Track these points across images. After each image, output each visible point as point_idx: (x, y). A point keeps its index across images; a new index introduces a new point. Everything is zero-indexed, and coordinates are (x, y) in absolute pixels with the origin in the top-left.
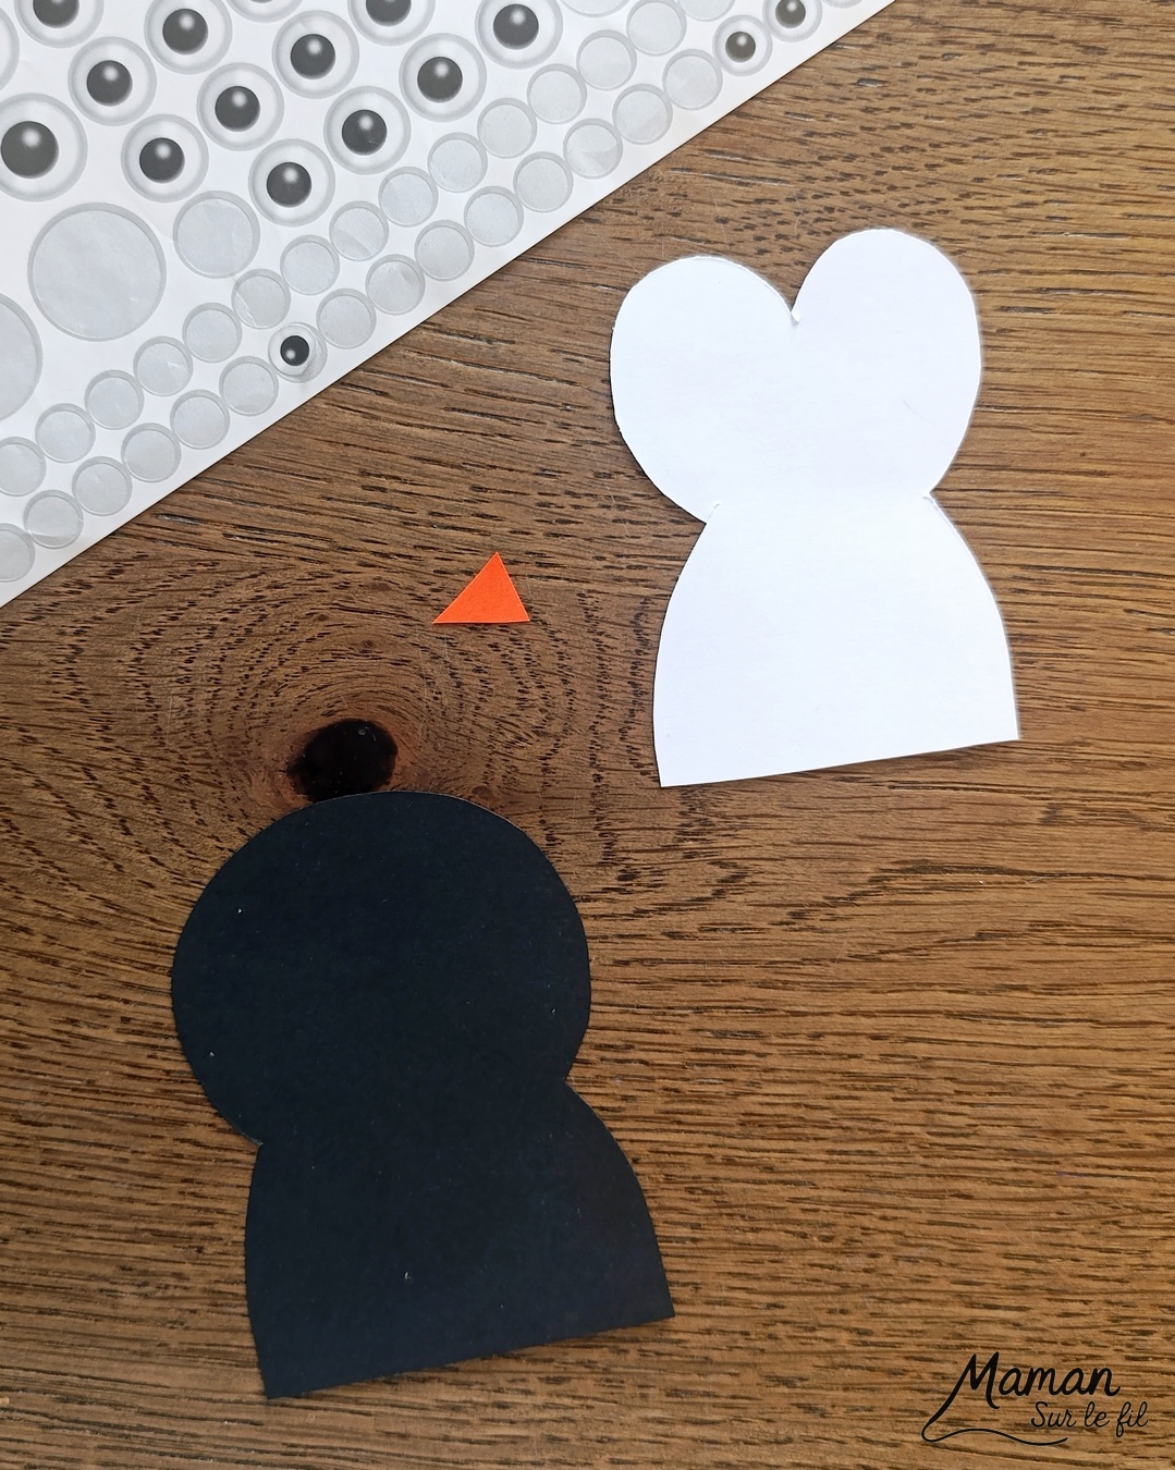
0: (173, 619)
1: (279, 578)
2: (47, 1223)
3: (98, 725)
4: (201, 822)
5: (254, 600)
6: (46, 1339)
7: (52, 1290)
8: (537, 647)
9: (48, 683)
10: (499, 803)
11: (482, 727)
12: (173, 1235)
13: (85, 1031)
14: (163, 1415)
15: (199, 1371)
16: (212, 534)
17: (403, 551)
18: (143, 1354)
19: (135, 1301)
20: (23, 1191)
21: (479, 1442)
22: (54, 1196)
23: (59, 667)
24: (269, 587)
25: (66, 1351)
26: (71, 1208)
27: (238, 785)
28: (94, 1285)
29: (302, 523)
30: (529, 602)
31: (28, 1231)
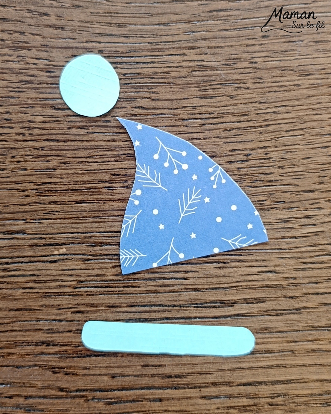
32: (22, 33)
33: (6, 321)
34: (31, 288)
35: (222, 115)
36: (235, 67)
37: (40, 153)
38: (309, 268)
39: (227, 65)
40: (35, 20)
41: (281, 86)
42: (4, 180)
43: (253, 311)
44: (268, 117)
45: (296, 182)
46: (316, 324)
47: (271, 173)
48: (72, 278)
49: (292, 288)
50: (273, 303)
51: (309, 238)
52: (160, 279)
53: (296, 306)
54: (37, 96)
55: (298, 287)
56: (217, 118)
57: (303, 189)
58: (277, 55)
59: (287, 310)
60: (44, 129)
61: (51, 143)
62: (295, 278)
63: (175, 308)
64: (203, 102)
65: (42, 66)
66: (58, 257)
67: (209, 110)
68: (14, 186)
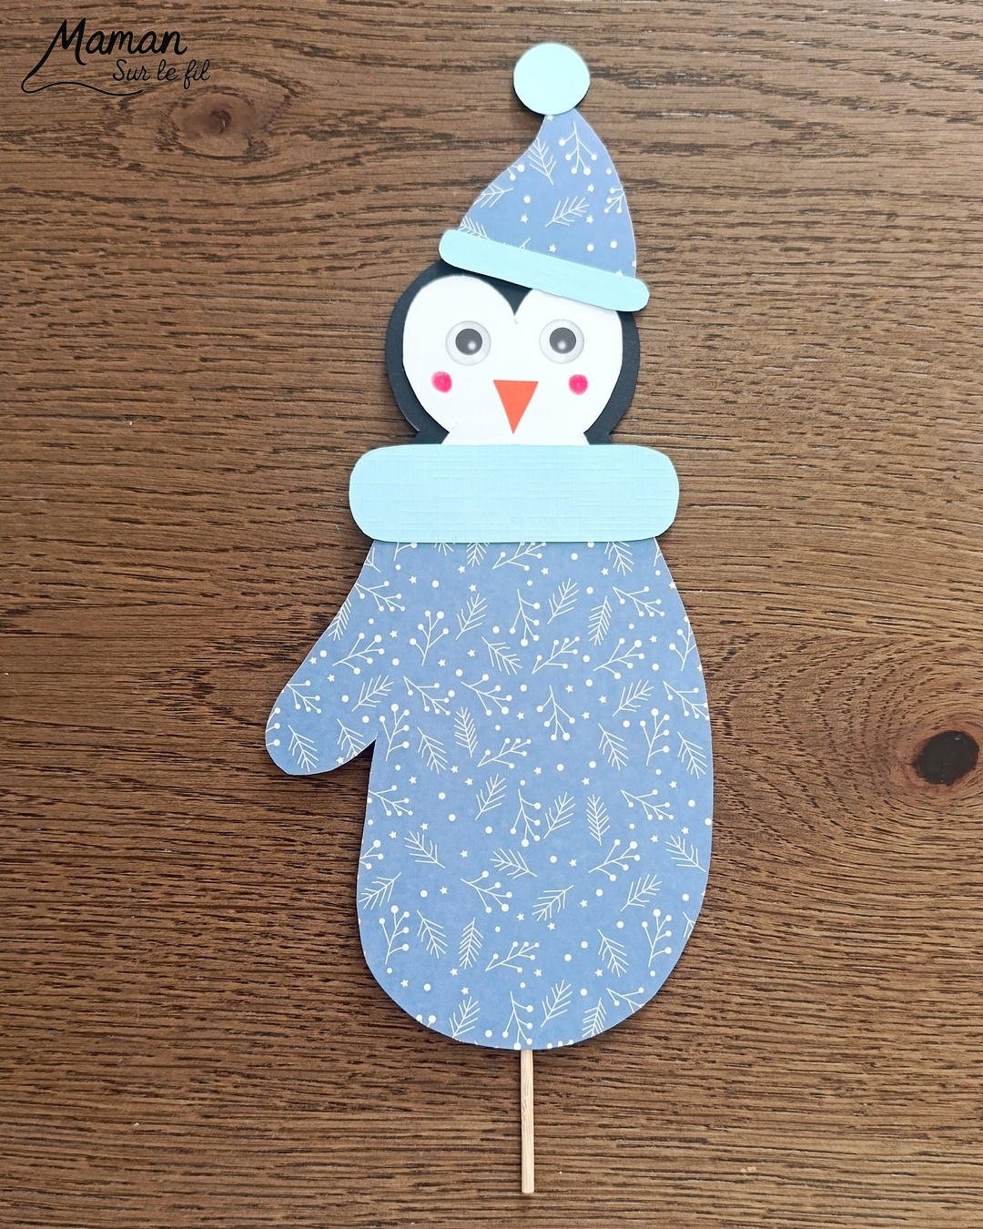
0: (838, 674)
1: (902, 647)
2: (775, 1053)
3: (795, 741)
4: (861, 798)
5: (887, 661)
6: (777, 1127)
7: (781, 1095)
9: (764, 717)
12: (855, 1056)
13: (795, 930)
14: (853, 1172)
15: (875, 1143)
16: (860, 622)
17: (976, 627)
18: (839, 1133)
19: (833, 1099)
20: (760, 1033)
22: (780, 1035)
23: (769, 707)
24: (895, 653)
25: (791, 1134)
26: (790, 1043)
27: (883, 774)
28: (807, 1090)
29: (914, 613)
31: (764, 1059)
34: (709, 1213)
35: (966, 1015)
37: (734, 1043)
39: (978, 953)
40: (740, 874)
42: (686, 1073)
48: (760, 1205)
52: (872, 1216)
54: (735, 970)
56: (960, 1018)
60: (740, 1012)
61: (749, 1032)
64: (943, 997)
65: (744, 934)
66: (746, 1177)
67: (951, 1007)
68: (697, 1081)
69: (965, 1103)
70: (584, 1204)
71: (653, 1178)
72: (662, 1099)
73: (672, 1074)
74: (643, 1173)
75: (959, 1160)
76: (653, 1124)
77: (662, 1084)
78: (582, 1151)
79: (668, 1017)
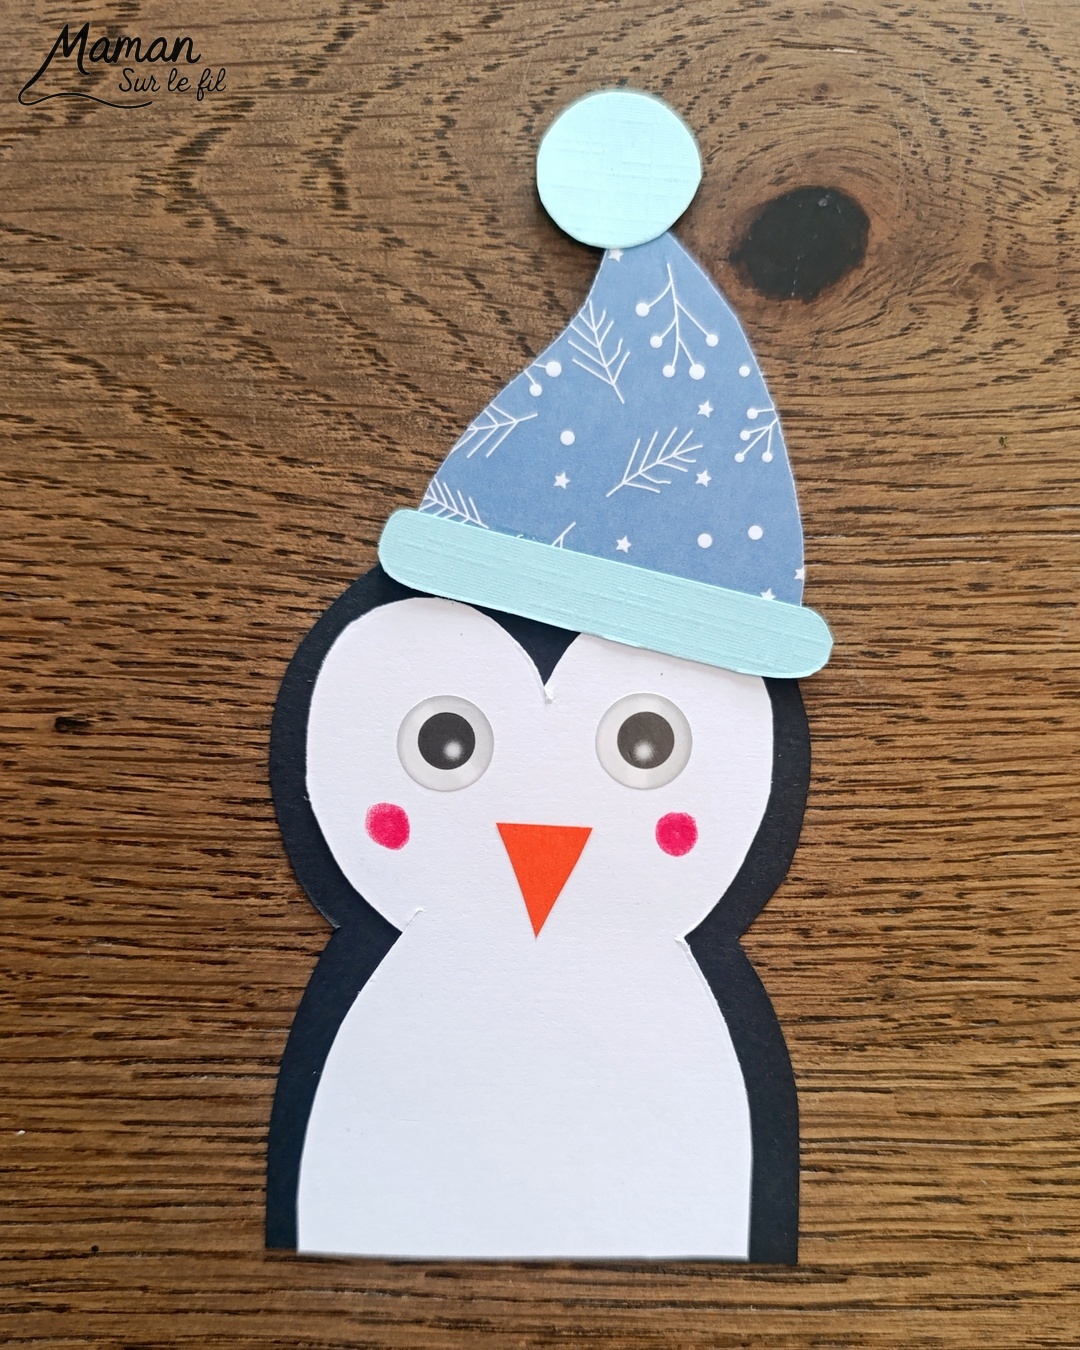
0: (570, 72)
3: (482, 216)
5: (673, 41)
8: (1038, 79)
9: (414, 167)
10: (1004, 283)
11: (976, 186)
21: (1029, 1115)
23: (425, 146)
24: (690, 23)
30: (1024, 22)
32: (337, 537)
33: (254, 1285)
35: (850, 786)
36: (894, 661)
38: (1046, 1195)
39: (874, 655)
40: (371, 504)
41: (1011, 721)
42: (269, 922)
43: (894, 1294)
44: (971, 798)
45: (1029, 972)
46: (1053, 1336)
47: (968, 947)
49: (999, 1241)
50: (948, 1278)
51: (1052, 1119)
53: (1007, 1288)
55: (1016, 1242)
56: (839, 792)
57: (1049, 991)
58: (1006, 637)
59: (983, 1297)
62: (1008, 1219)
63: (695, 1278)
68: (293, 939)
69: (850, 967)
70: (72, 1194)
71: (210, 1139)
72: (221, 977)
73: (240, 925)
74: (189, 1131)
75: (839, 1084)
76: (207, 1029)
77: (221, 947)
78: (62, 1088)
79: (229, 809)
